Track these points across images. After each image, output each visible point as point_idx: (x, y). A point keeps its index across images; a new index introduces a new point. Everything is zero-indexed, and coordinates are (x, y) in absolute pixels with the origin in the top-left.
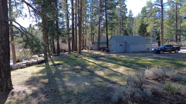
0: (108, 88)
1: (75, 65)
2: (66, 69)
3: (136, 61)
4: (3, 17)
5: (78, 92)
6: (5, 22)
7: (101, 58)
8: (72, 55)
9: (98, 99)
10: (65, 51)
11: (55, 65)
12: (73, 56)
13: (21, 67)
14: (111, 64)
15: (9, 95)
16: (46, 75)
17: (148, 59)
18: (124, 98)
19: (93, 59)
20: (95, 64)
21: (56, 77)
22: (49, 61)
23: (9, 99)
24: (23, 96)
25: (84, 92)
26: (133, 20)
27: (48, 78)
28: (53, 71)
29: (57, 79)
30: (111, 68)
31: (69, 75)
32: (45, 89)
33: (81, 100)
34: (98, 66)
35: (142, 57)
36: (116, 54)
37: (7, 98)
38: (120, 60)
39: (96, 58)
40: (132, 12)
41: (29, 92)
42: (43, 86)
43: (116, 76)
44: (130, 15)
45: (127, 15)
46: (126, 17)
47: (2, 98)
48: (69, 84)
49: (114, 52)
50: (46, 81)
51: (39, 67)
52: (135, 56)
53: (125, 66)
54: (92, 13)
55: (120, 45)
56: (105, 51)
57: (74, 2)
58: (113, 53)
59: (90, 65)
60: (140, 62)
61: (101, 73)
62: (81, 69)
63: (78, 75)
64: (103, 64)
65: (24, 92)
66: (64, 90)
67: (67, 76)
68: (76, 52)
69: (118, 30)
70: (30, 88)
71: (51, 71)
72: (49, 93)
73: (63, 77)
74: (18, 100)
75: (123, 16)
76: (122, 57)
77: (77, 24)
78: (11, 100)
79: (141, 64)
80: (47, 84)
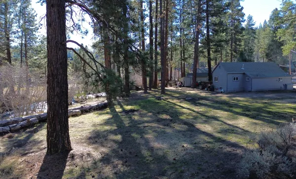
0: (225, 154)
1: (159, 113)
2: (145, 119)
3: (266, 107)
4: (59, 36)
5: (174, 159)
6: (63, 45)
7: (201, 102)
8: (151, 95)
9: (212, 172)
10: (138, 89)
11: (127, 112)
12: (152, 97)
13: (74, 113)
14: (222, 112)
15: (68, 159)
16: (116, 128)
17: (288, 105)
18: (260, 173)
19: (188, 103)
20: (194, 111)
21: (132, 132)
22: (115, 105)
23: (69, 165)
24: (89, 161)
25: (184, 159)
26: (255, 33)
27: (120, 133)
28: (126, 122)
29: (134, 135)
30: (222, 119)
31: (153, 130)
32: (121, 152)
33: (182, 172)
34: (198, 115)
35: (275, 101)
36: (227, 94)
37: (66, 163)
38: (237, 106)
39: (194, 100)
40: (253, 18)
41: (97, 155)
42: (115, 146)
43: (235, 133)
44: (250, 25)
45: (244, 24)
46: (243, 29)
47: (58, 163)
48: (156, 145)
49: (222, 90)
50: (119, 137)
51: (100, 114)
52: (263, 98)
53: (247, 116)
54: (185, 24)
55: (234, 79)
56: (206, 89)
57: (154, 5)
58: (222, 93)
59: (184, 113)
60: (273, 109)
61: (207, 128)
62: (171, 120)
63: (168, 130)
64: (207, 112)
65: (89, 155)
66: (149, 154)
67: (150, 131)
68: (156, 90)
69: (228, 51)
70: (96, 149)
71: (122, 122)
72: (128, 159)
73: (144, 132)
74: (83, 168)
75: (236, 27)
76: (239, 101)
77: (157, 43)
78: (72, 167)
79: (276, 112)
80: (121, 143)
